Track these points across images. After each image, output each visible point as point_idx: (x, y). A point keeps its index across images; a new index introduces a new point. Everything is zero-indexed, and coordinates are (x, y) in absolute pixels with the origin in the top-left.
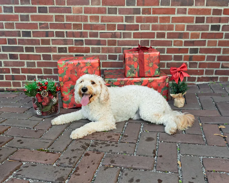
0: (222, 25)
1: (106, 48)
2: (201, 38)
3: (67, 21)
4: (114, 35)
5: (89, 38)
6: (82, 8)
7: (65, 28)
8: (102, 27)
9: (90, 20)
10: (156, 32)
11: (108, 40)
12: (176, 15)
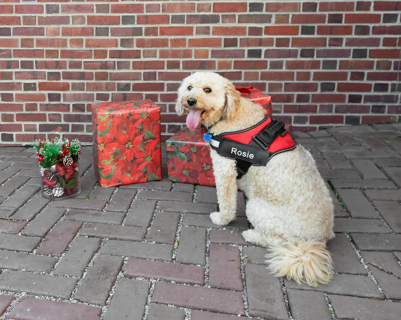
0: (264, 49)
1: (94, 84)
2: (234, 68)
3: (37, 46)
4: (105, 66)
5: (68, 70)
6: (59, 28)
7: (35, 56)
8: (87, 54)
9: (70, 44)
10: (166, 60)
11: (95, 72)
12: (195, 36)
